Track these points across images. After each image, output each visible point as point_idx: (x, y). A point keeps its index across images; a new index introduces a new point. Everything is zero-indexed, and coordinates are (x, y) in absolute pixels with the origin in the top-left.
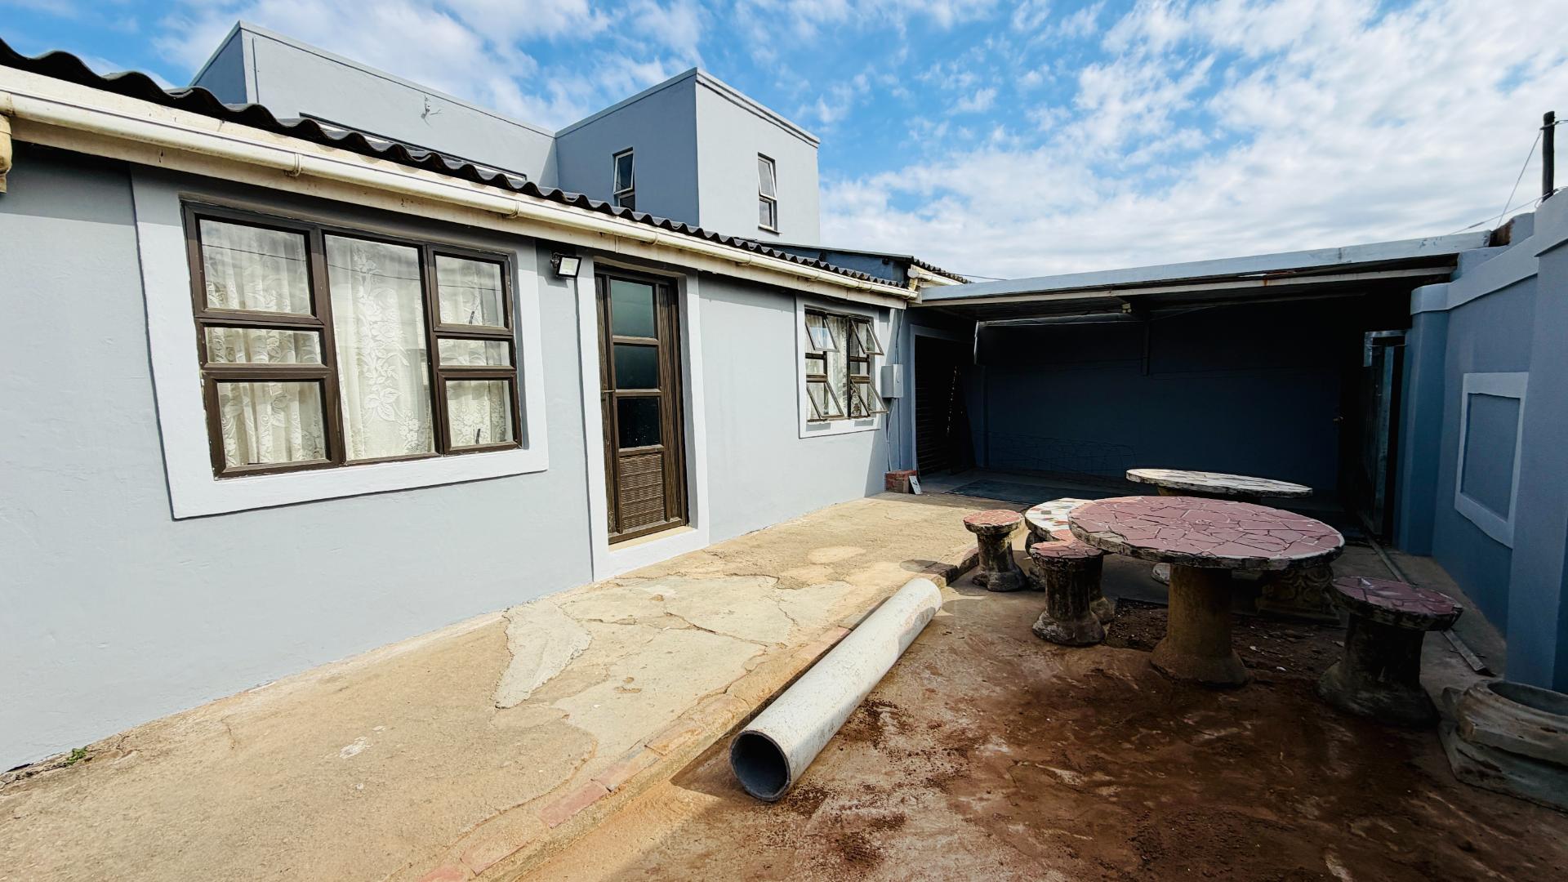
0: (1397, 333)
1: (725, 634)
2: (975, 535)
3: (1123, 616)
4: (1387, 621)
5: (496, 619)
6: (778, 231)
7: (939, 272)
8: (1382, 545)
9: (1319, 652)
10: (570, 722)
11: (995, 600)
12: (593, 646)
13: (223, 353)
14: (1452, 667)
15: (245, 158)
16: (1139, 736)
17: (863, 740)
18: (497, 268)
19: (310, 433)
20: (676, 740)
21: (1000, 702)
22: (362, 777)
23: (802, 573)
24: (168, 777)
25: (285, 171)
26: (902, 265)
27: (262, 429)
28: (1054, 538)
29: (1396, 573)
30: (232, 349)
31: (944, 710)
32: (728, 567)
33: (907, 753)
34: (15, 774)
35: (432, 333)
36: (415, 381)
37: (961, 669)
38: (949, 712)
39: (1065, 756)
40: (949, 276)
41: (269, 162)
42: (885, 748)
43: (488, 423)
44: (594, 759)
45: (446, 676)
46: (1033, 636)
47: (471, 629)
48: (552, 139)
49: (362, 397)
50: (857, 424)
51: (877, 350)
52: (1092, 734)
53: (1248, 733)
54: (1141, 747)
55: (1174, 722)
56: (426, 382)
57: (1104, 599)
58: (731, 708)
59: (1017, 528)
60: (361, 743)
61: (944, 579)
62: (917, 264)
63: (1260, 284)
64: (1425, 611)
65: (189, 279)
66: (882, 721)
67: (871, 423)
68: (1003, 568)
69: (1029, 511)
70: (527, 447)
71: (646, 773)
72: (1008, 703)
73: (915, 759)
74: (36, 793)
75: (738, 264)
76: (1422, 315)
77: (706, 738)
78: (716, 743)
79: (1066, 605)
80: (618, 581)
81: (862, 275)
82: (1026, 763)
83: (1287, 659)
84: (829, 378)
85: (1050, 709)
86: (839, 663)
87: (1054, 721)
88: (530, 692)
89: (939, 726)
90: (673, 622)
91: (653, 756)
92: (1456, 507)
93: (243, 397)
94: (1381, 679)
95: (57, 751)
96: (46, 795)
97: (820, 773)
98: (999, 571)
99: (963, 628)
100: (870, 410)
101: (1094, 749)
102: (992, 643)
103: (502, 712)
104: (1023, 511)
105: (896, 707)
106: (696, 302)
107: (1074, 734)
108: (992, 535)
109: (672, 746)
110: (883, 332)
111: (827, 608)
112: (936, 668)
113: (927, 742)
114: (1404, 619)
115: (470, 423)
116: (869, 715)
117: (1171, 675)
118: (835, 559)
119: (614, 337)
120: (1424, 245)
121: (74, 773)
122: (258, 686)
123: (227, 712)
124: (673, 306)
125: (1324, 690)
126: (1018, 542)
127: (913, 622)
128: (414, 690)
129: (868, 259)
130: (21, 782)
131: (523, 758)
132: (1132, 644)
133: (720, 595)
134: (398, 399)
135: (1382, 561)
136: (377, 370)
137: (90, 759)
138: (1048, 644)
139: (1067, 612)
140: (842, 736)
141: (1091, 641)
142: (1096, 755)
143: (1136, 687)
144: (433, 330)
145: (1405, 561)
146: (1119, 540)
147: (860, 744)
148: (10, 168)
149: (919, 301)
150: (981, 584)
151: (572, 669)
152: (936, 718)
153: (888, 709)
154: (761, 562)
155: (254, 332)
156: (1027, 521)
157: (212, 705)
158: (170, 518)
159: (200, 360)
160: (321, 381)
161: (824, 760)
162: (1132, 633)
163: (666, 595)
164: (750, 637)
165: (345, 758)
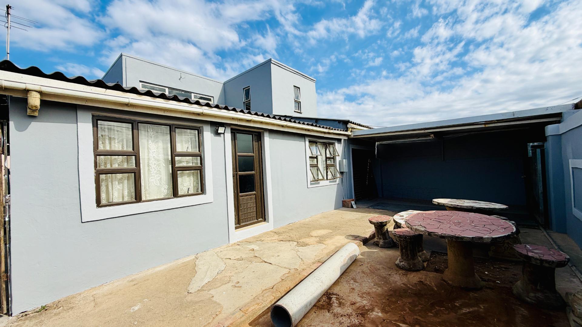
0: (541, 143)
1: (275, 265)
2: (373, 225)
3: (433, 258)
4: (537, 263)
5: (192, 258)
6: (302, 112)
7: (360, 125)
8: (545, 229)
9: (515, 275)
10: (214, 299)
11: (381, 251)
12: (226, 269)
13: (103, 164)
14: (574, 282)
15: (113, 101)
16: (435, 310)
17: (324, 309)
18: (196, 132)
19: (130, 191)
20: (251, 308)
21: (380, 294)
22: (137, 319)
23: (307, 240)
24: (71, 317)
25: (125, 104)
26: (345, 123)
27: (114, 190)
28: (402, 227)
29: (551, 240)
30: (106, 163)
31: (357, 297)
32: (279, 238)
33: (341, 315)
34: (21, 314)
35: (173, 154)
36: (167, 172)
37: (365, 280)
38: (359, 298)
39: (404, 318)
40: (364, 126)
41: (120, 102)
42: (333, 313)
43: (192, 186)
44: (220, 314)
45: (172, 280)
46: (395, 266)
47: (183, 262)
48: (222, 85)
49: (149, 177)
50: (330, 182)
51: (337, 155)
52: (416, 309)
53: (481, 310)
54: (436, 315)
55: (451, 305)
56: (171, 172)
57: (424, 251)
58: (274, 295)
59: (389, 222)
60: (138, 306)
61: (362, 243)
62: (351, 122)
63: (483, 126)
64: (554, 259)
65: (93, 140)
66: (332, 301)
67: (336, 181)
68: (385, 238)
69: (395, 216)
70: (205, 194)
71: (239, 321)
72: (383, 295)
73: (344, 318)
74: (27, 322)
75: (283, 126)
76: (550, 136)
77: (263, 307)
78: (267, 309)
79: (407, 254)
80: (238, 243)
81: (330, 128)
82: (388, 321)
83: (501, 278)
84: (319, 165)
85: (400, 297)
86: (315, 277)
87: (401, 302)
88: (201, 287)
89: (355, 304)
90: (256, 260)
91: (242, 314)
92: (573, 214)
93: (109, 179)
94: (538, 288)
95: (36, 306)
96: (30, 323)
97: (306, 323)
98: (383, 240)
99: (368, 263)
100: (335, 177)
101: (416, 315)
102: (379, 269)
103: (190, 295)
104: (393, 216)
105: (338, 295)
106: (267, 140)
107: (408, 309)
108: (379, 225)
109: (250, 310)
110: (339, 148)
111: (315, 254)
112: (356, 279)
113: (349, 310)
114: (544, 263)
115: (186, 186)
116: (328, 298)
117: (450, 284)
118: (320, 235)
119: (238, 153)
120: (547, 110)
121: (41, 315)
122: (107, 283)
123: (95, 293)
124: (259, 142)
125: (515, 292)
126: (390, 227)
127: (347, 260)
128: (160, 285)
129: (333, 122)
130: (23, 318)
131: (195, 313)
132: (436, 271)
133: (275, 249)
134: (161, 178)
135: (545, 235)
136: (154, 168)
137: (47, 310)
138: (401, 270)
139: (408, 257)
140: (316, 307)
141: (419, 269)
142: (417, 318)
143: (436, 289)
144: (174, 154)
145: (555, 235)
146: (423, 229)
147: (323, 311)
148: (39, 108)
149: (352, 136)
150: (376, 245)
151: (217, 278)
152: (353, 301)
153: (335, 296)
154: (292, 235)
155: (113, 157)
156: (394, 221)
157: (90, 290)
158: (81, 222)
159: (95, 167)
160: (135, 173)
161: (308, 317)
162: (436, 266)
163: (255, 249)
164: (285, 266)
165: (132, 311)
